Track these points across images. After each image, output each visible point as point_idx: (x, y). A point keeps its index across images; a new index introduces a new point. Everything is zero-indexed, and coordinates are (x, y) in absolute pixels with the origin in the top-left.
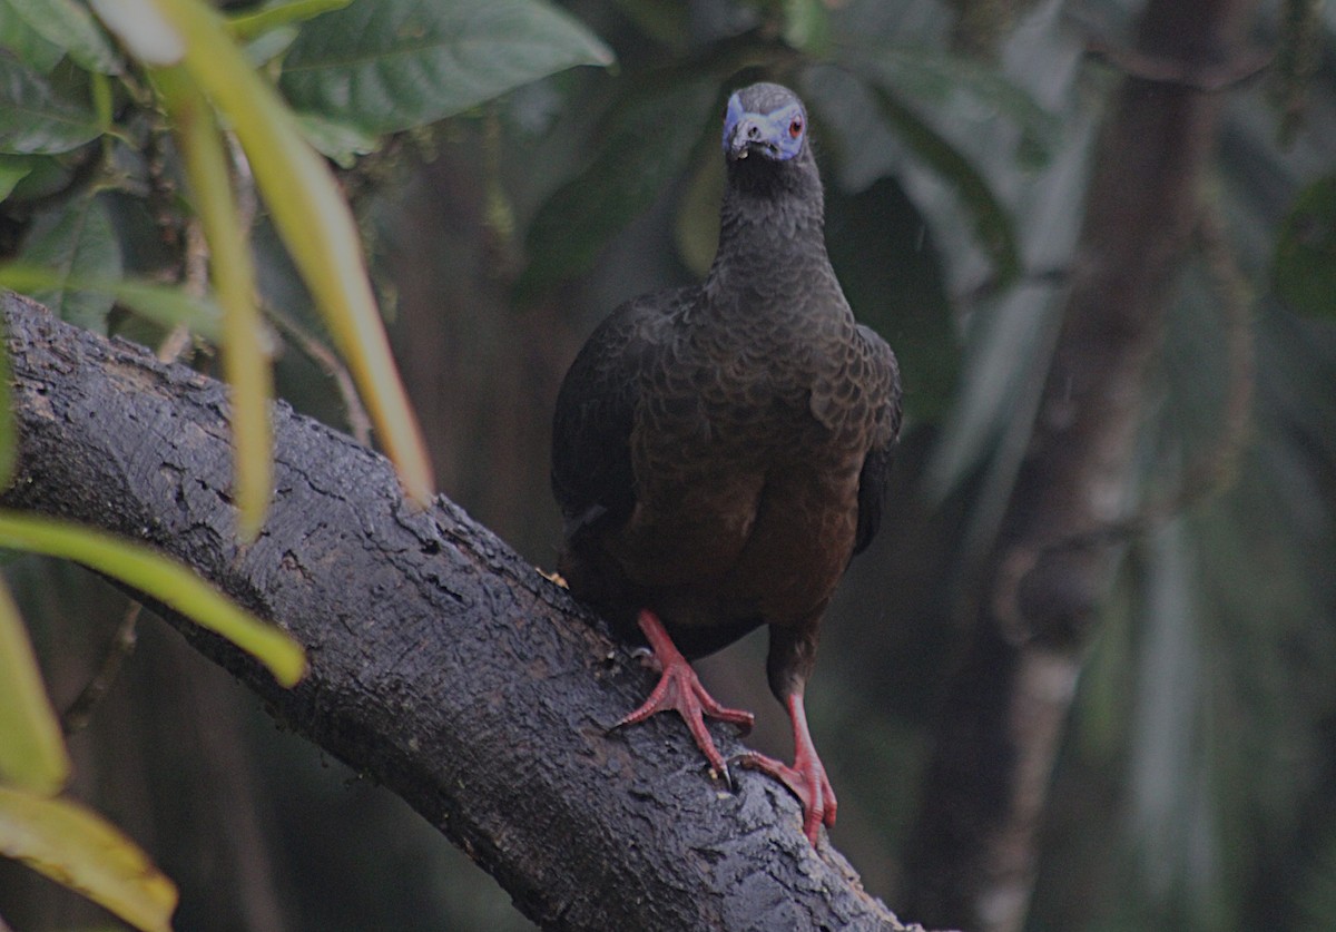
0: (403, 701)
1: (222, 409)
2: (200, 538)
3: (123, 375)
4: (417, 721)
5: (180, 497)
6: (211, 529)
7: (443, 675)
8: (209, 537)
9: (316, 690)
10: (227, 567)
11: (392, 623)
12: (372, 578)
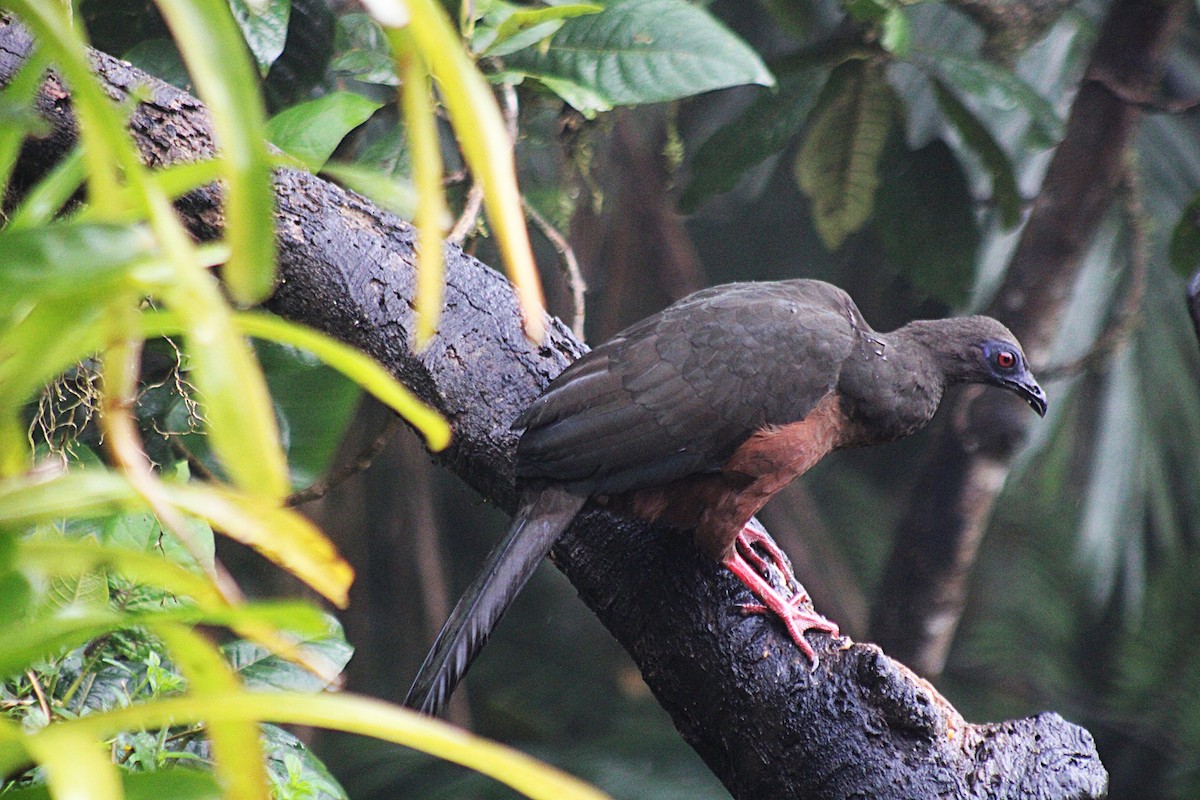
1: (415, 245)
2: (393, 331)
3: (352, 217)
5: (382, 302)
6: (400, 326)
8: (399, 331)
9: (461, 440)
10: (409, 353)
11: (515, 400)
12: (504, 371)
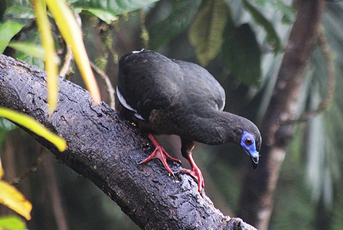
0: (92, 156)
1: (45, 78)
2: (39, 112)
3: (19, 69)
4: (96, 161)
5: (33, 101)
6: (41, 110)
7: (103, 149)
8: (41, 112)
9: (69, 153)
10: (46, 120)
11: (90, 135)
12: (84, 123)
